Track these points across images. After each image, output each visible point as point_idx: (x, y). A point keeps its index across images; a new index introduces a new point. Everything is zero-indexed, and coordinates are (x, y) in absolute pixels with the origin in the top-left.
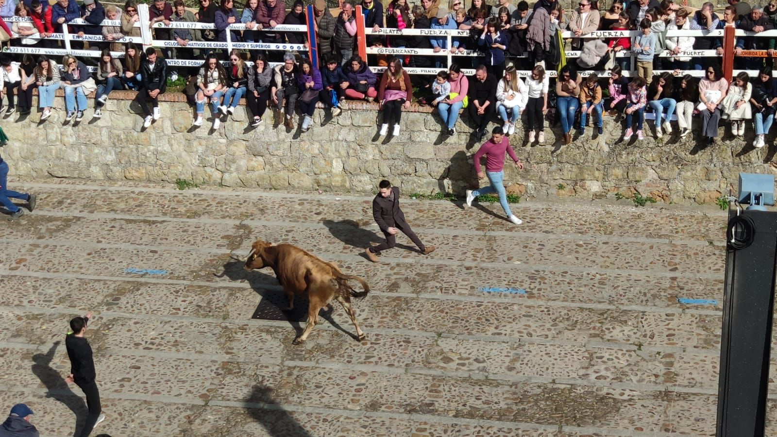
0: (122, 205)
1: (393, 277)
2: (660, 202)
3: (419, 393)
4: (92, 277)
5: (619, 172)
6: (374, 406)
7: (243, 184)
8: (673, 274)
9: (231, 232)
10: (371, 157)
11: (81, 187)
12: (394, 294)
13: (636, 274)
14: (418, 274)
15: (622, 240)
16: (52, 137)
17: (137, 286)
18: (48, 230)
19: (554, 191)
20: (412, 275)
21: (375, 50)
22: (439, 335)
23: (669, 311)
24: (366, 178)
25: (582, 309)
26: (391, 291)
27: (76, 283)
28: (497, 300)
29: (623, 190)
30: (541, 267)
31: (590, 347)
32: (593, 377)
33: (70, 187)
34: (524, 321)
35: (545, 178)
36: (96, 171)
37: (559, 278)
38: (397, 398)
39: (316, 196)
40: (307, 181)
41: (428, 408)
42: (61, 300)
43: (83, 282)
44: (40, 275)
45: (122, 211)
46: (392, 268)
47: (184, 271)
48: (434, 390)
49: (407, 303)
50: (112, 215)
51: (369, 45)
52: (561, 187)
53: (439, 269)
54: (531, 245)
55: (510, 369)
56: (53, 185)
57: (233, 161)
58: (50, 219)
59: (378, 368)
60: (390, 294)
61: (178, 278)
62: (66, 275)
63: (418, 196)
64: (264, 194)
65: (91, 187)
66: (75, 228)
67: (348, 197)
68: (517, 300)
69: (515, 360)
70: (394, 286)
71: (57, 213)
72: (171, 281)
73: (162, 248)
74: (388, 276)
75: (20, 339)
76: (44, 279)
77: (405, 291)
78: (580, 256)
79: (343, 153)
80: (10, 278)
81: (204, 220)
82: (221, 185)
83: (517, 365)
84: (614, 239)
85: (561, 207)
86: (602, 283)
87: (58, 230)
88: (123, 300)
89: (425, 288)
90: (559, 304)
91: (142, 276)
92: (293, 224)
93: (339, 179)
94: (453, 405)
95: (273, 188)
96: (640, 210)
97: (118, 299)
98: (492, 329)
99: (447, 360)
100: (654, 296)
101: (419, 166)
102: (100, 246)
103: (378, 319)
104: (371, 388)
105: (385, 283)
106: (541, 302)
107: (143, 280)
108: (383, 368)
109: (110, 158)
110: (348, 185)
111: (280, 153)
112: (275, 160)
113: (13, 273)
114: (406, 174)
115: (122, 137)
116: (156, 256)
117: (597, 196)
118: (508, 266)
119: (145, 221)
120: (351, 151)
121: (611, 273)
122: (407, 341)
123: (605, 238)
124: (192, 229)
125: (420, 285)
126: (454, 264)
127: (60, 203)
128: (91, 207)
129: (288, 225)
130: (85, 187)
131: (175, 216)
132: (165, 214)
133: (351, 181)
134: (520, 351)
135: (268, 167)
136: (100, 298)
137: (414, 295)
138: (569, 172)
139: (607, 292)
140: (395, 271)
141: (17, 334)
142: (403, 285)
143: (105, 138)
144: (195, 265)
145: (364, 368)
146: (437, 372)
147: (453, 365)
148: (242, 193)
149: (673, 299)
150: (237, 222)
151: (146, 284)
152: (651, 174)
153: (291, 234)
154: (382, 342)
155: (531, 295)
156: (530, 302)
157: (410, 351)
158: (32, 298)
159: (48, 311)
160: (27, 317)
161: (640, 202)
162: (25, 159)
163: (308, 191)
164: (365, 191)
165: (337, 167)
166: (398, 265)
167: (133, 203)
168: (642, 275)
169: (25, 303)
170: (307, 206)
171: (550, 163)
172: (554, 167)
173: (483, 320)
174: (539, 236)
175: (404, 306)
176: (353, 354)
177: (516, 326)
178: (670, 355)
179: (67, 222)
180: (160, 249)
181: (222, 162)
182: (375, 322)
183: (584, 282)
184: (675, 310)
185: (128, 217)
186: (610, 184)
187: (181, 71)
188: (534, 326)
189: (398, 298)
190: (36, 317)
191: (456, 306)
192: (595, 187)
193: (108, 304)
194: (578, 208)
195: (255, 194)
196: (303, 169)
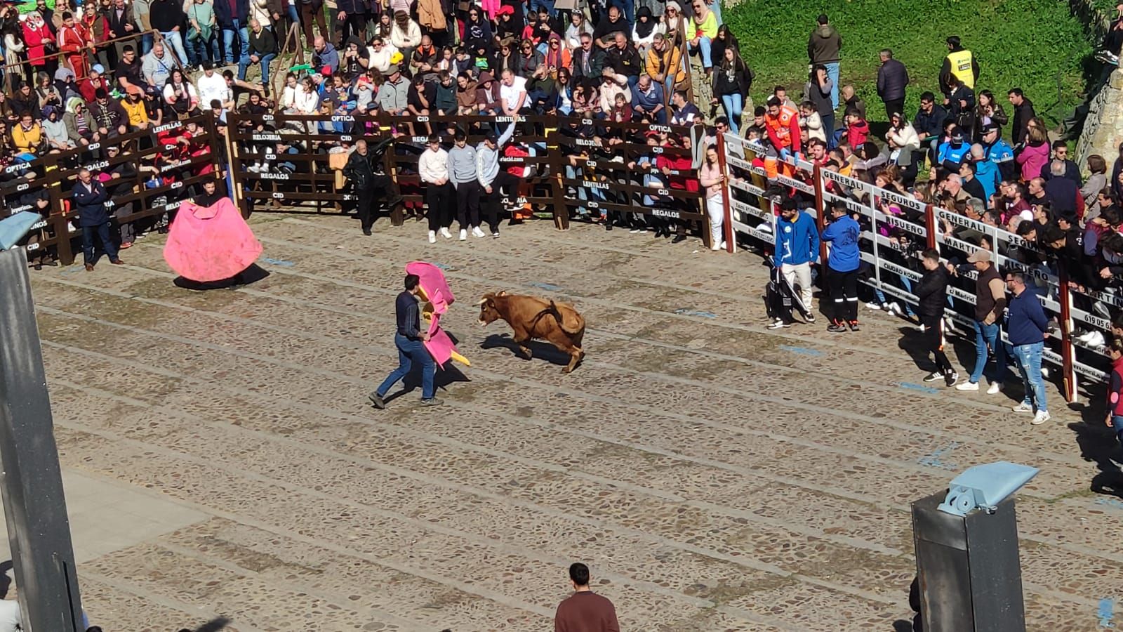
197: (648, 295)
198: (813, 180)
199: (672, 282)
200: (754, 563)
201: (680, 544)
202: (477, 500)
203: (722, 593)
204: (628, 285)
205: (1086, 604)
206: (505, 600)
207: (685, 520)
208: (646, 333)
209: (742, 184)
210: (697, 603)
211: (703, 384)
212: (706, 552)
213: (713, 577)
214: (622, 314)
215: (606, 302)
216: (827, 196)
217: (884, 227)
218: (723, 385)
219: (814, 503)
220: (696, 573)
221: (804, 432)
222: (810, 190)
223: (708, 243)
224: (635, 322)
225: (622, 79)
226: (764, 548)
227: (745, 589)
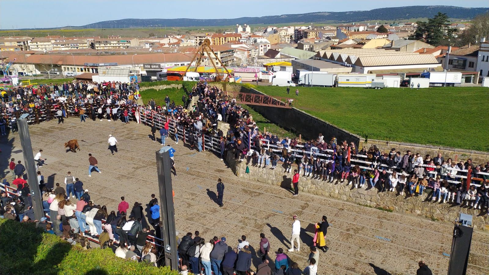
0: (275, 192)
1: (348, 227)
2: (440, 221)
3: (351, 264)
4: (263, 210)
5: (427, 209)
6: (336, 265)
7: (309, 192)
8: (442, 245)
9: (303, 205)
10: (347, 190)
11: (265, 185)
12: (348, 232)
13: (429, 242)
14: (356, 228)
15: (426, 231)
16: (260, 171)
17: (274, 215)
18: (254, 195)
19: (405, 211)
20: (354, 228)
21: (353, 160)
22: (360, 248)
23: (439, 256)
24: (345, 196)
25: (409, 250)
26: (347, 231)
27: (259, 211)
28: (381, 241)
29: (428, 215)
30: (397, 234)
31: (410, 263)
32: (409, 272)
33: (262, 185)
34: (389, 249)
35: (402, 206)
36: (270, 181)
37: (402, 239)
38: (344, 264)
39: (329, 199)
40: (327, 194)
41: (353, 270)
42: (254, 215)
43: (261, 211)
44: (250, 207)
45: (274, 193)
46: (349, 225)
47: (288, 213)
48: (356, 264)
49: (351, 236)
50: (272, 194)
51: (351, 158)
52: (407, 210)
53: (363, 227)
54: (394, 226)
55: (382, 264)
56: (258, 183)
57: (307, 185)
58: (255, 192)
59: (339, 254)
60: (347, 232)
61: (286, 215)
62: (256, 208)
63: (360, 204)
64: (314, 196)
65: (267, 186)
66: (261, 196)
67: (339, 201)
68: (387, 242)
69: (384, 261)
70: (348, 230)
71: (258, 191)
72: (284, 215)
73: (283, 206)
74: (347, 227)
75: (242, 223)
76: (251, 208)
77: (351, 232)
78: (411, 233)
79: (339, 188)
80: (242, 206)
81: (296, 200)
82: (302, 191)
83: (384, 263)
84: (423, 230)
85: (406, 216)
86: (417, 243)
87: (257, 195)
88: (270, 218)
89: (358, 232)
90: (401, 246)
91: (276, 212)
92: (321, 206)
93: (337, 195)
94: (361, 271)
95: (317, 194)
96: (433, 222)
97: (268, 217)
98: (378, 250)
99: (361, 256)
100: (434, 251)
101: (361, 196)
102: (267, 202)
103: (342, 239)
104: (336, 259)
105: (346, 228)
106: (395, 245)
107: (276, 213)
108: (341, 254)
109: (274, 179)
110: (339, 197)
111: (321, 185)
112: (319, 187)
113: (243, 205)
114: (357, 197)
115: (278, 173)
116: (281, 207)
117: (419, 215)
118: (386, 231)
119: (280, 197)
120: (341, 188)
121: (420, 240)
122: (350, 248)
123: (420, 229)
124: (292, 202)
125: (357, 231)
126: (368, 227)
127: (259, 188)
128: (266, 191)
129: (320, 206)
130: (266, 185)
131: (288, 198)
132: (286, 196)
133: (340, 196)
134: (386, 259)
135: (316, 188)
136: (264, 216)
137: (354, 234)
138: (410, 206)
139: (418, 246)
140: (350, 225)
141: (241, 222)
142: (351, 230)
143: (274, 173)
144: (291, 212)
145: (335, 253)
146: (358, 259)
147: (363, 258)
148: (308, 194)
149: (441, 253)
150: (305, 202)
151: (277, 215)
152: (438, 212)
153: (320, 209)
154: (342, 246)
155: (392, 242)
156: (392, 244)
157: (350, 251)
158: (247, 213)
159: (250, 217)
160: (244, 217)
161: (433, 220)
162: (252, 175)
163: (327, 197)
164: (344, 200)
165: (337, 192)
166: (350, 224)
167: (278, 192)
168: (431, 243)
169: (245, 214)
170: (326, 201)
171: (404, 202)
172: (405, 203)
173: (375, 247)
174: (398, 224)
175: (350, 237)
176: (332, 248)
177: (386, 250)
178: (437, 271)
179: (260, 194)
180: (282, 206)
181: (304, 185)
182: (341, 240)
183: (411, 241)
184: (442, 257)
185: (276, 195)
186: (424, 212)
187: (296, 158)
188: (392, 252)
189: (349, 234)
190: (246, 218)
191: (367, 240)
192: (419, 212)
193: (266, 218)
194: (412, 218)
195: (312, 195)
196: (326, 190)
197: (128, 129)
198: (151, 114)
199: (132, 127)
200: (142, 164)
201: (131, 162)
202: (102, 157)
203: (137, 168)
204: (125, 128)
205: (185, 168)
206: (106, 170)
207: (132, 159)
208: (128, 134)
209: (142, 114)
210: (133, 170)
211: (136, 141)
212: (135, 163)
213: (136, 166)
214: (124, 132)
215: (122, 130)
216: (153, 116)
217: (160, 120)
218: (138, 141)
219: (150, 156)
220: (134, 166)
221: (149, 147)
222: (151, 115)
223: (137, 122)
224: (126, 132)
225: (125, 100)
226: (143, 162)
227: (140, 168)
